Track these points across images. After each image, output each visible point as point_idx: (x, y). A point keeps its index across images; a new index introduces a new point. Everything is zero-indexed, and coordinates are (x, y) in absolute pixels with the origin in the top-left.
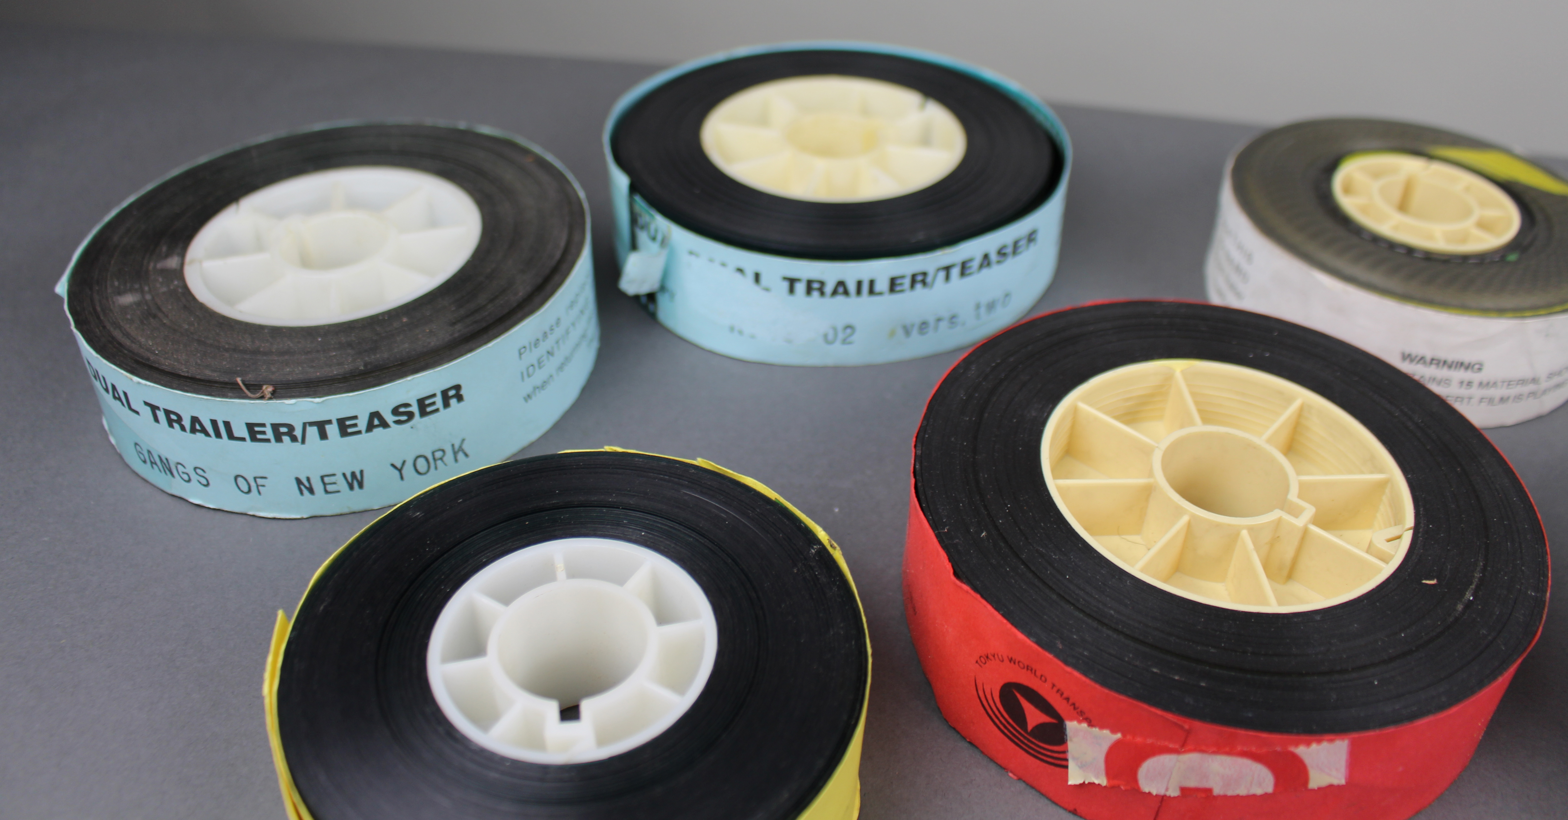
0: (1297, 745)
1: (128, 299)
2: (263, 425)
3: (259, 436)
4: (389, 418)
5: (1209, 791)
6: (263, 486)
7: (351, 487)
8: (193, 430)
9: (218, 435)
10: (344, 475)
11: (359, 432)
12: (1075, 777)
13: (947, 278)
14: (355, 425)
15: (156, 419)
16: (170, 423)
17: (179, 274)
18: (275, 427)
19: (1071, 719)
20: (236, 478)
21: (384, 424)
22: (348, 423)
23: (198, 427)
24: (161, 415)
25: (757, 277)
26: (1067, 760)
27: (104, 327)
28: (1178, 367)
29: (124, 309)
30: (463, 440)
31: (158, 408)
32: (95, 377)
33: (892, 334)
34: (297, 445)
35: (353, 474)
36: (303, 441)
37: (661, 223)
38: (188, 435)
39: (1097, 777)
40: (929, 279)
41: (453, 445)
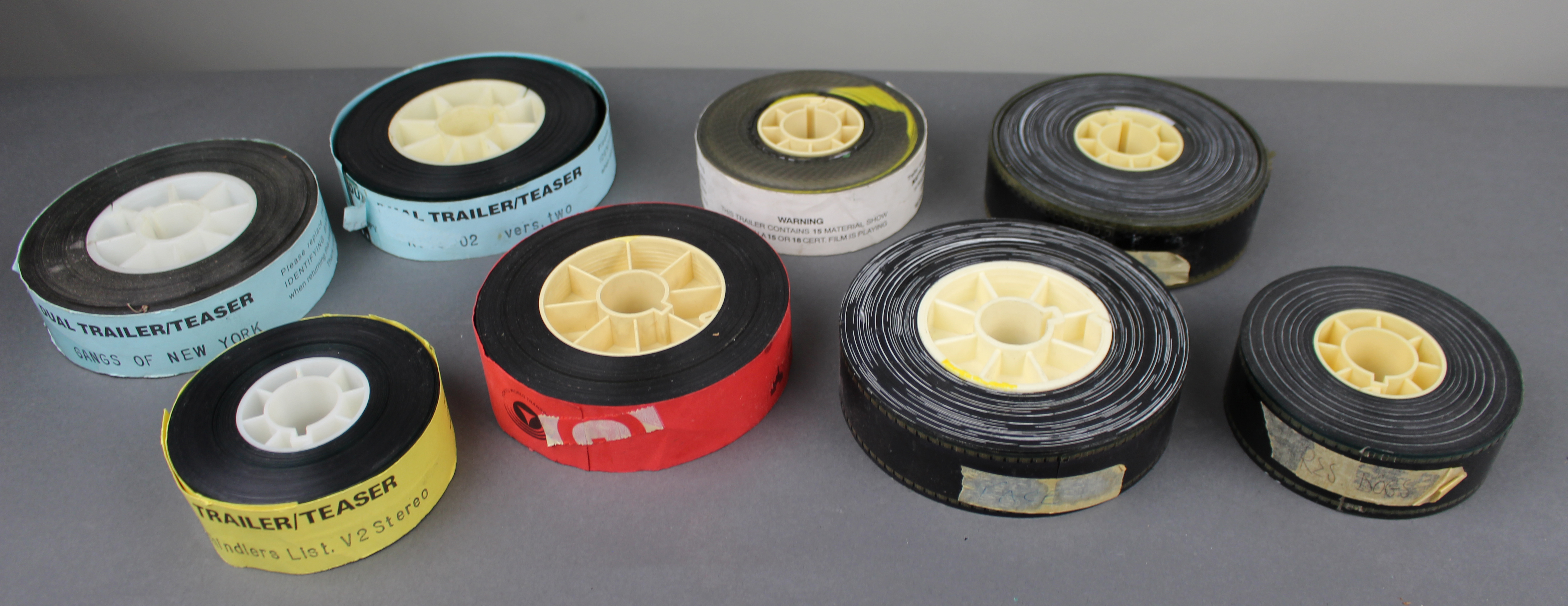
0: (630, 411)
1: (57, 269)
2: (146, 327)
3: (144, 333)
4: (214, 315)
5: (604, 439)
6: (151, 360)
7: (199, 355)
8: (107, 335)
9: (121, 335)
10: (194, 349)
11: (198, 324)
12: (550, 443)
13: (525, 202)
14: (195, 321)
15: (85, 332)
16: (94, 333)
17: (84, 251)
18: (152, 327)
19: (540, 414)
20: (135, 358)
21: (211, 319)
22: (191, 320)
23: (110, 333)
24: (88, 329)
25: (415, 214)
26: (545, 435)
27: (47, 286)
28: (627, 240)
29: (56, 275)
30: (257, 323)
31: (86, 326)
32: (46, 314)
33: (500, 236)
34: (166, 335)
35: (199, 348)
36: (168, 333)
37: (360, 189)
38: (105, 338)
39: (559, 441)
40: (513, 204)
41: (252, 326)
